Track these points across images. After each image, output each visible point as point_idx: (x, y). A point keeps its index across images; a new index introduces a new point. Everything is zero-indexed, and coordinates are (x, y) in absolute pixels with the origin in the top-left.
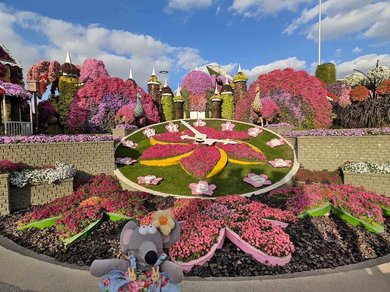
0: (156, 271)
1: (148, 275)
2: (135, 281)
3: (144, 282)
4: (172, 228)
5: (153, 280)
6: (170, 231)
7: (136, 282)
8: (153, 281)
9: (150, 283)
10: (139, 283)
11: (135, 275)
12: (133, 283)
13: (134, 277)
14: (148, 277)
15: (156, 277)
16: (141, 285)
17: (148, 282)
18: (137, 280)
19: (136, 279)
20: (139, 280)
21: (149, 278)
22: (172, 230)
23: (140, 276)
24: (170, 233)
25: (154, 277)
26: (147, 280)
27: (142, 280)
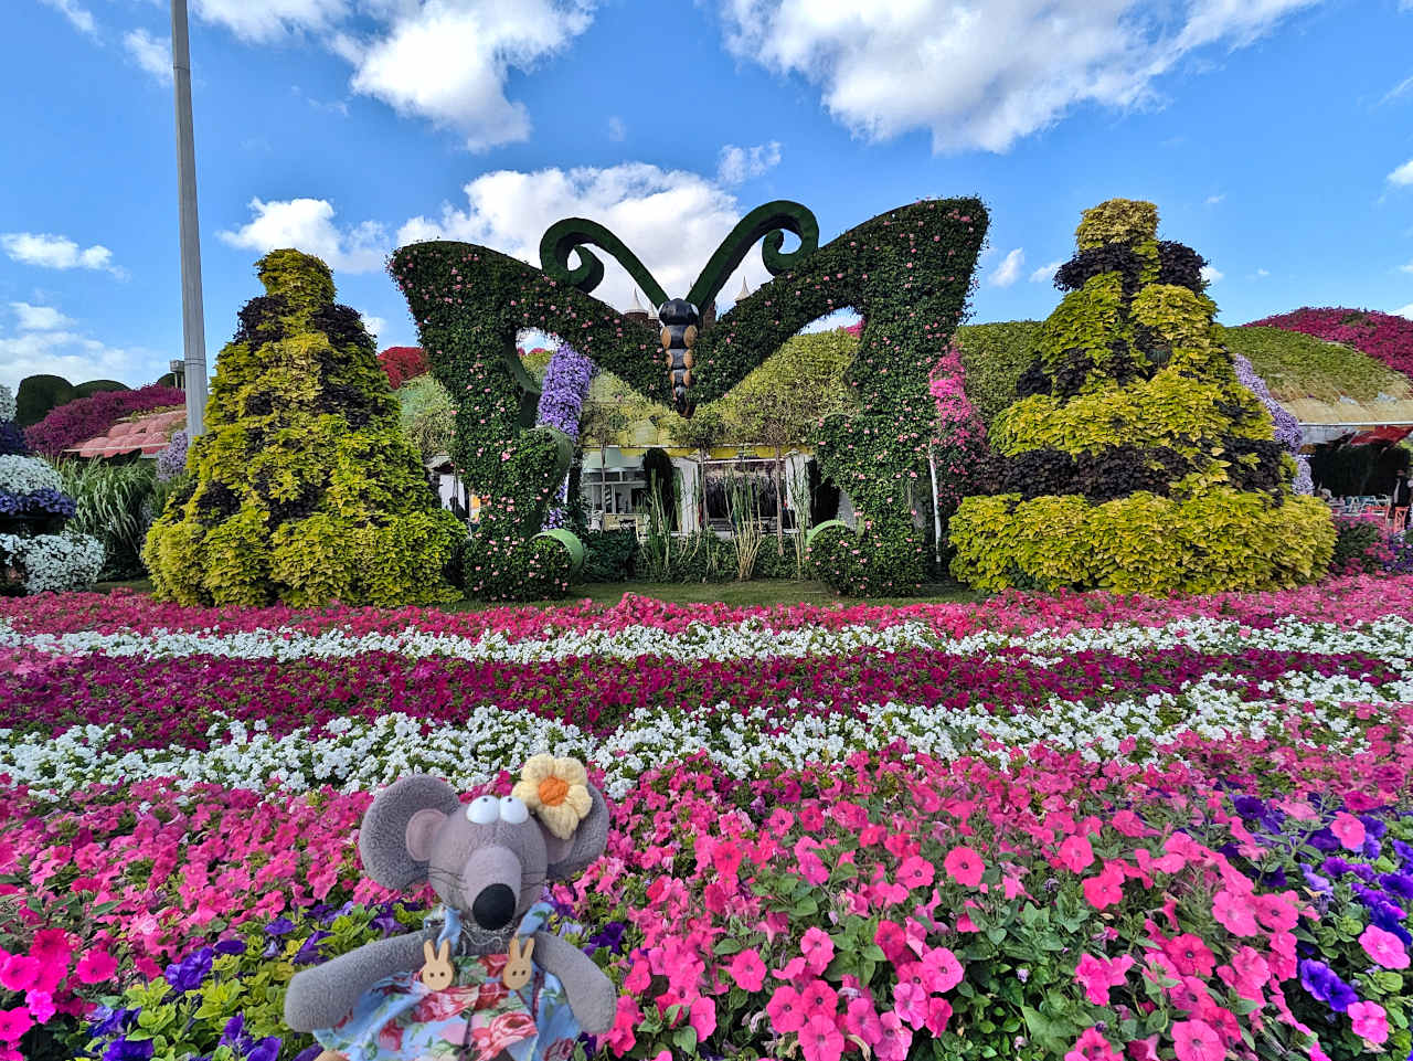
1: (493, 964)
2: (445, 991)
3: (477, 988)
4: (583, 815)
5: (508, 985)
6: (574, 825)
7: (447, 997)
8: (507, 989)
9: (497, 993)
10: (458, 997)
11: (447, 970)
12: (436, 1000)
13: (442, 974)
14: (491, 971)
15: (519, 973)
16: (464, 1002)
17: (490, 990)
18: (451, 989)
19: (450, 985)
20: (459, 985)
21: (495, 976)
22: (582, 822)
23: (465, 969)
24: (573, 832)
25: (514, 974)
26: (488, 981)
27: (471, 986)
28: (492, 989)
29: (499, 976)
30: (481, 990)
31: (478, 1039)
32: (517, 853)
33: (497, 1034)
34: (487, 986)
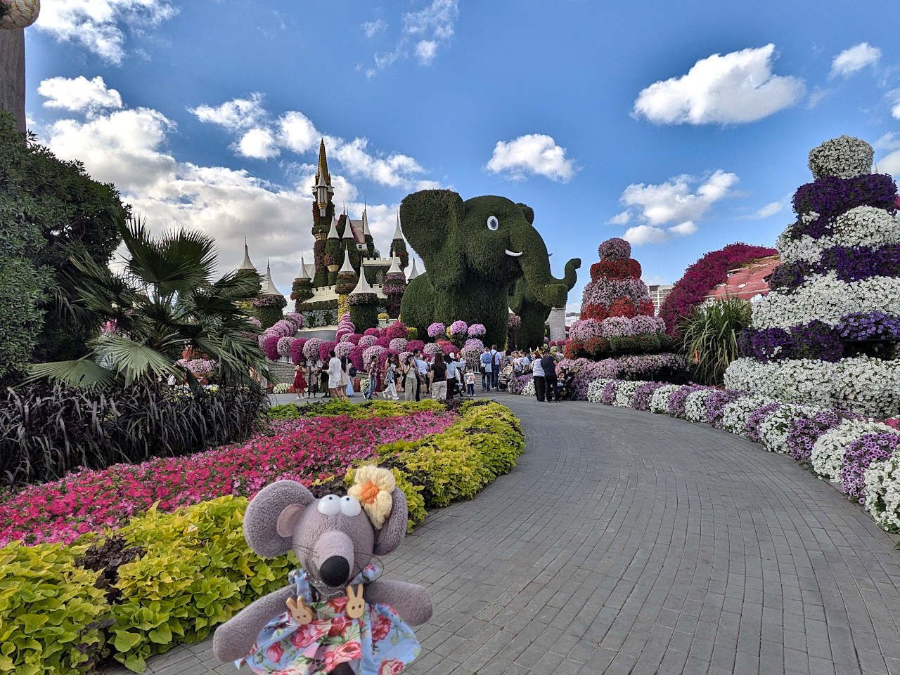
0: (356, 595)
1: (337, 605)
2: (310, 623)
3: (330, 621)
4: (385, 513)
5: (351, 616)
7: (313, 627)
8: (351, 619)
9: (345, 623)
10: (319, 627)
11: (308, 612)
12: (306, 629)
13: (305, 616)
14: (337, 609)
15: (357, 607)
16: (322, 631)
17: (339, 622)
18: (314, 621)
19: (312, 620)
20: (317, 619)
21: (341, 612)
22: (387, 519)
23: (319, 610)
24: (382, 525)
25: (353, 608)
26: (337, 617)
27: (326, 620)
28: (340, 621)
29: (343, 612)
30: (333, 622)
31: (326, 658)
32: (351, 537)
33: (337, 655)
34: (336, 619)
